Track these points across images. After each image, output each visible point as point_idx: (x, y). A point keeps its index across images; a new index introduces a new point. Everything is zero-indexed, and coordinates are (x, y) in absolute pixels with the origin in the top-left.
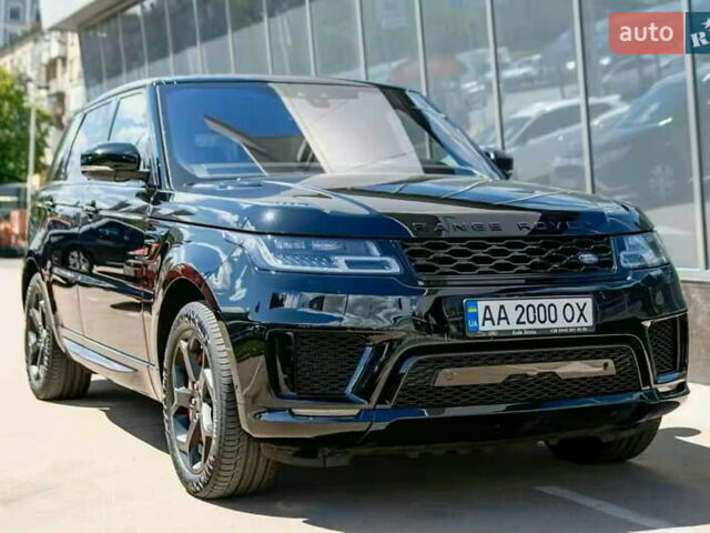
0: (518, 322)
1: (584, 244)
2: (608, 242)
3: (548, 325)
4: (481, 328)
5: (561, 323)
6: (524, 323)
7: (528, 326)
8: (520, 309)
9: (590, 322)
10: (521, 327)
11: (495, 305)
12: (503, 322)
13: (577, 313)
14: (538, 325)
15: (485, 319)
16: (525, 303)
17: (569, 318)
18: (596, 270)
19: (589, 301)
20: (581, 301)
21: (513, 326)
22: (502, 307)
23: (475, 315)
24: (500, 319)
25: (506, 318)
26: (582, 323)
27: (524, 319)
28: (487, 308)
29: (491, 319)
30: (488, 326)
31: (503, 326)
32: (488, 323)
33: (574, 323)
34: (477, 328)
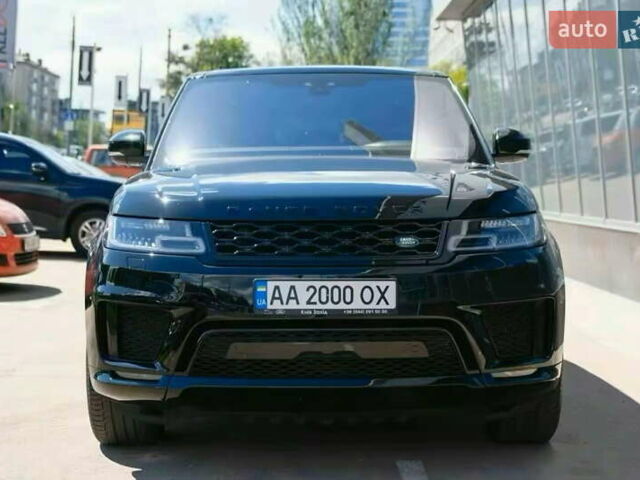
0: (309, 303)
1: (408, 228)
2: (439, 227)
3: (342, 306)
4: (269, 307)
5: (357, 305)
6: (315, 303)
7: (319, 306)
8: (312, 290)
9: (393, 305)
10: (312, 306)
11: (285, 286)
12: (292, 301)
13: (377, 295)
14: (330, 306)
15: (274, 298)
16: (318, 284)
17: (367, 300)
18: (415, 254)
19: (392, 285)
20: (383, 284)
21: (303, 305)
22: (293, 288)
24: (289, 298)
25: (296, 298)
26: (383, 305)
27: (315, 299)
28: (277, 288)
29: (280, 298)
30: (277, 305)
31: (292, 305)
32: (277, 303)
33: (373, 306)
34: (265, 306)
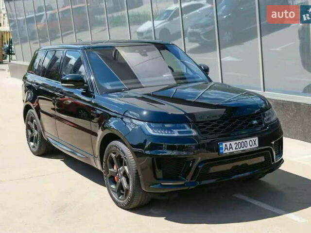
0: (236, 149)
1: (253, 117)
2: (260, 115)
3: (245, 148)
4: (224, 152)
5: (249, 147)
7: (239, 150)
8: (236, 144)
9: (257, 146)
10: (237, 150)
11: (228, 144)
12: (231, 149)
13: (253, 143)
14: (242, 149)
15: (225, 149)
16: (237, 142)
17: (251, 145)
18: (258, 126)
19: (257, 138)
20: (254, 139)
21: (234, 150)
22: (230, 144)
23: (222, 148)
24: (230, 148)
25: (232, 148)
26: (255, 146)
27: (237, 147)
28: (226, 145)
29: (227, 149)
30: (226, 151)
31: (231, 151)
32: (226, 150)
33: (253, 147)
34: (223, 152)
